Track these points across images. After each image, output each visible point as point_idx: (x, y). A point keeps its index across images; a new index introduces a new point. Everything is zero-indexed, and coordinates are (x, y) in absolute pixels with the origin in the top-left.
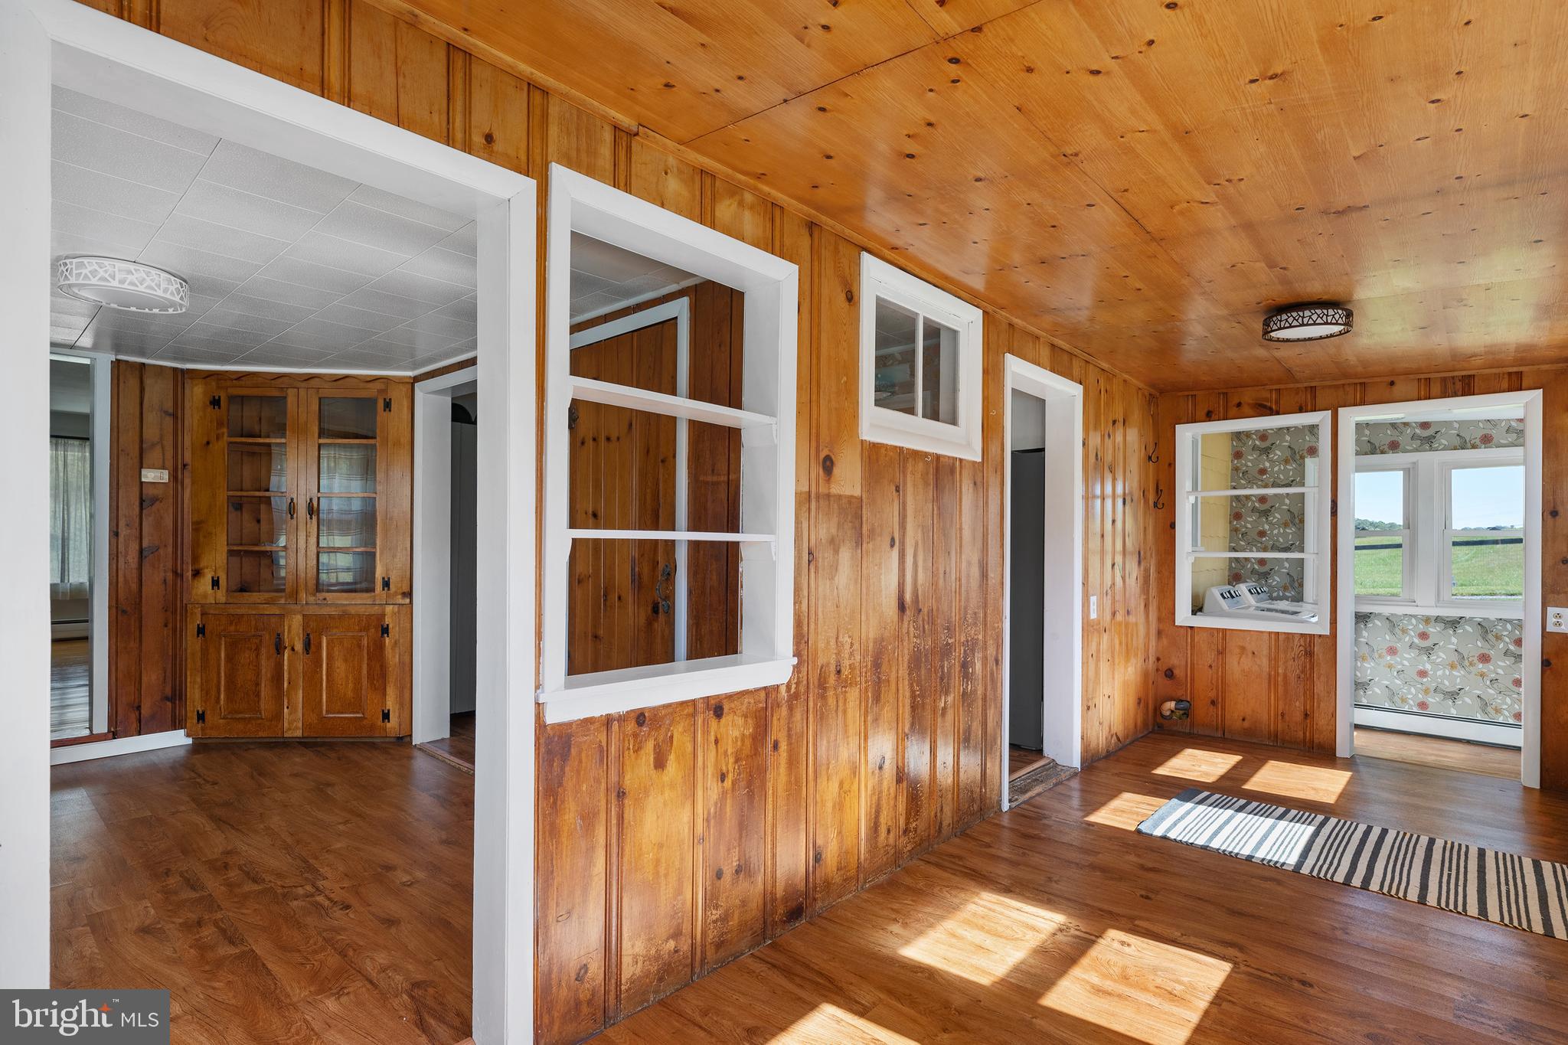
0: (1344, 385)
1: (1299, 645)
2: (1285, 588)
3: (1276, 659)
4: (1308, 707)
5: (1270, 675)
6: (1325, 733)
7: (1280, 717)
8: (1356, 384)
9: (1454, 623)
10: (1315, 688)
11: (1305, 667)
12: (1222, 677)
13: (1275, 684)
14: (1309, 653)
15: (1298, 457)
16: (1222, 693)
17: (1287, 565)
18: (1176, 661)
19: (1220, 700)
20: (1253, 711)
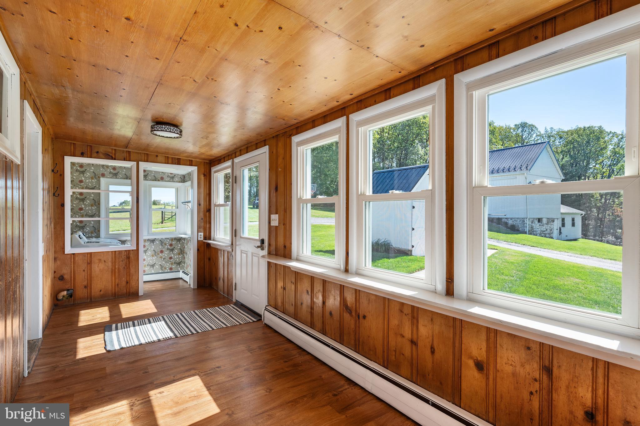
0: (141, 153)
1: (124, 255)
2: (92, 233)
3: (115, 262)
4: (128, 279)
5: (112, 269)
6: (134, 288)
7: (116, 286)
8: (145, 153)
9: (153, 241)
10: (131, 271)
11: (127, 263)
12: (90, 274)
13: (114, 273)
14: (128, 258)
15: (97, 177)
16: (90, 281)
17: (92, 223)
18: (66, 271)
19: (89, 285)
20: (105, 286)
